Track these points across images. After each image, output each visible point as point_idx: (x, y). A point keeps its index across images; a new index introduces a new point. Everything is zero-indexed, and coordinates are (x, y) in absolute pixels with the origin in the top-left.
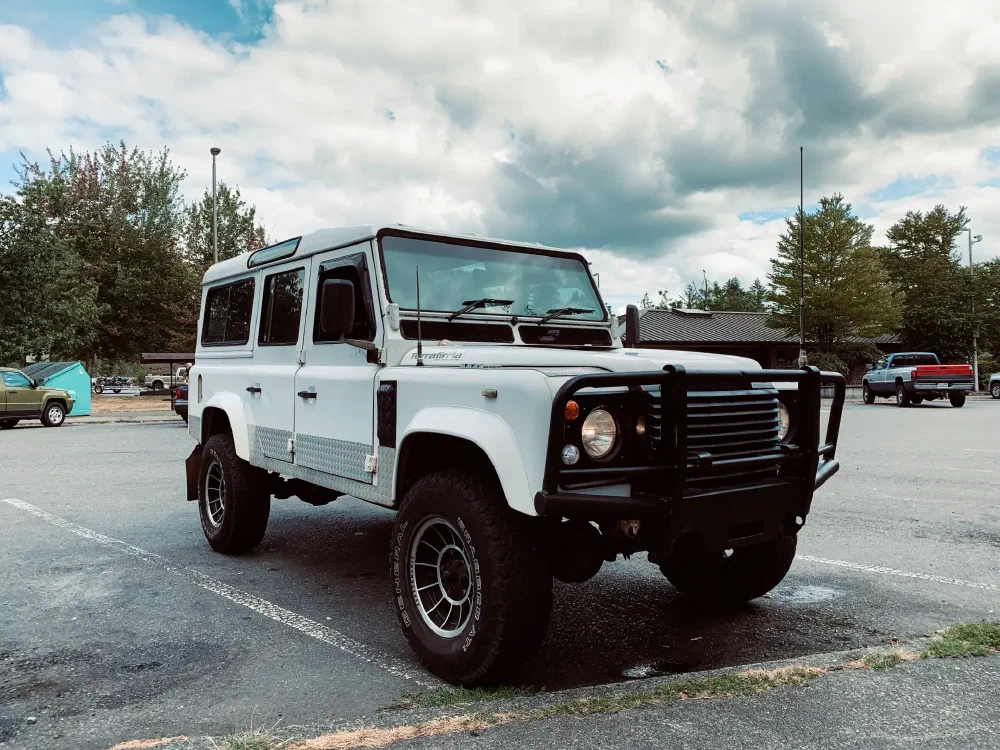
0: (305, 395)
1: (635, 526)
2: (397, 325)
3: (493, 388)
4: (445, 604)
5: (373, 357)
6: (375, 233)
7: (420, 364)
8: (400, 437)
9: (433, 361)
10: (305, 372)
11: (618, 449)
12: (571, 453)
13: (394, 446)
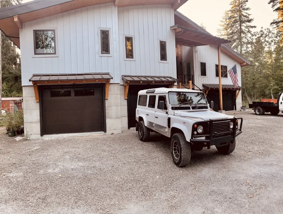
0: (156, 117)
1: (206, 143)
2: (171, 108)
3: (185, 122)
4: (177, 154)
5: (167, 113)
6: (167, 92)
7: (174, 115)
8: (171, 127)
9: (176, 114)
10: (156, 113)
11: (203, 131)
12: (195, 133)
13: (170, 128)
